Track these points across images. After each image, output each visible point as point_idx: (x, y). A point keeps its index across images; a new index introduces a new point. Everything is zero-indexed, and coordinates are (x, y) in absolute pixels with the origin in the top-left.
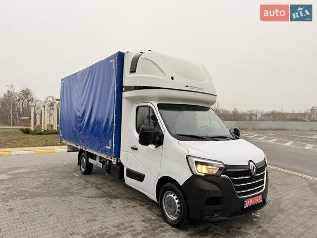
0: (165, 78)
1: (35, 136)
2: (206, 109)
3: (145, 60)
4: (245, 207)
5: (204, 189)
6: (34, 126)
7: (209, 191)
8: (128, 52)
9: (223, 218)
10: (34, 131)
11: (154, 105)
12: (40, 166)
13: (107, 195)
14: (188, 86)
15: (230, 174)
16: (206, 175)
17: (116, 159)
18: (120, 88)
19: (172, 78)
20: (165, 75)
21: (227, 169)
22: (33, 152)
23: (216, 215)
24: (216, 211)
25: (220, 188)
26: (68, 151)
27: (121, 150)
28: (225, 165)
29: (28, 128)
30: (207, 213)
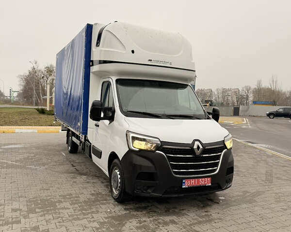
0: (124, 52)
1: (49, 116)
2: (184, 86)
3: (108, 32)
4: (184, 187)
5: (136, 163)
6: (50, 106)
7: (141, 166)
8: (96, 24)
9: (155, 194)
10: (50, 111)
11: (113, 80)
12: (34, 144)
13: (77, 172)
14: (151, 60)
15: (166, 151)
16: (141, 150)
17: (84, 136)
18: (89, 63)
19: (133, 52)
20: (125, 48)
21: (162, 146)
22: (36, 131)
23: (149, 191)
24: (149, 187)
25: (154, 164)
26: (62, 130)
27: (88, 127)
28: (161, 142)
29: (44, 107)
30: (139, 188)
